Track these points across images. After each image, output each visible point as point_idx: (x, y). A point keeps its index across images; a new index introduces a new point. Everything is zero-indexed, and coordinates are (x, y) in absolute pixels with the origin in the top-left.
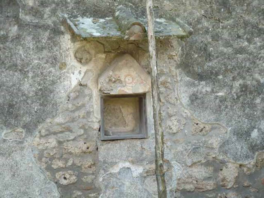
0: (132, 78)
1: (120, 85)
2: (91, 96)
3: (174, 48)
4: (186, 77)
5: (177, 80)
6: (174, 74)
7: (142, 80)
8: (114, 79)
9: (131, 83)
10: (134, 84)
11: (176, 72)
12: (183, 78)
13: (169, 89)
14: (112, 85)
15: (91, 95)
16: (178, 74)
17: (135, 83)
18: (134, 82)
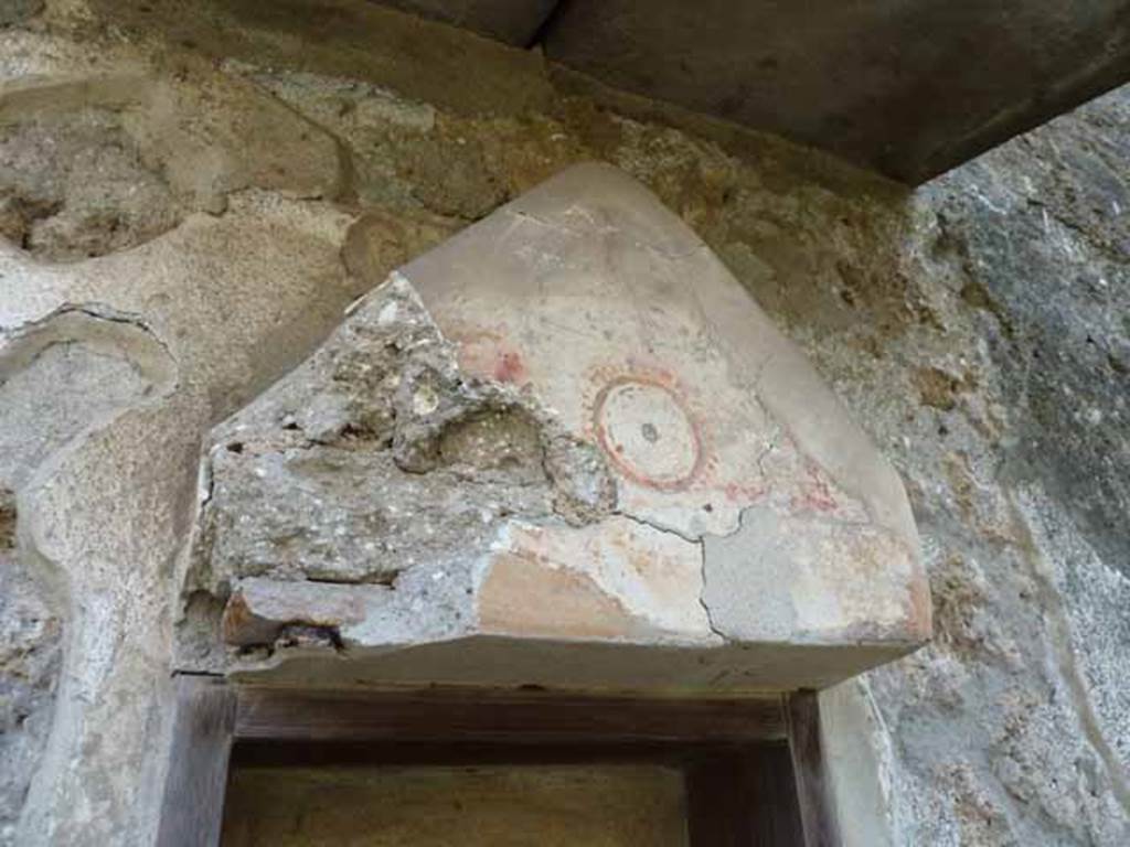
0: (695, 424)
1: (518, 497)
2: (44, 683)
3: (940, 327)
4: (1098, 562)
5: (1042, 580)
6: (1001, 525)
7: (811, 466)
8: (423, 406)
9: (680, 486)
10: (717, 499)
11: (1013, 512)
12: (1079, 569)
13: (1000, 660)
14: (399, 497)
15: (33, 667)
16: (1036, 529)
17: (731, 491)
18: (724, 472)
